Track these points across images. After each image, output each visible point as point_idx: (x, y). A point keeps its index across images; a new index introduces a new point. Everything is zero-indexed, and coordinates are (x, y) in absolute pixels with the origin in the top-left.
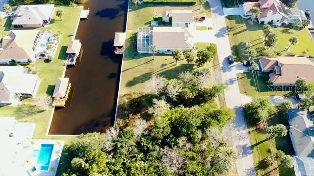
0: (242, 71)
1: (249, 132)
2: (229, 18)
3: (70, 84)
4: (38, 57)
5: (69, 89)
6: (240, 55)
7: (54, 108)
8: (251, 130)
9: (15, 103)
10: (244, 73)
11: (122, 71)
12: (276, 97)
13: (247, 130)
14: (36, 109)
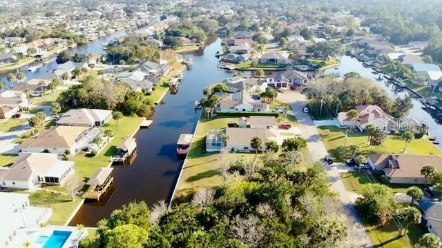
0: (346, 171)
1: (367, 231)
2: (322, 128)
3: (112, 178)
4: (79, 152)
5: (109, 183)
6: (341, 157)
7: (83, 200)
8: (370, 228)
9: (34, 188)
10: (349, 172)
11: (183, 167)
12: (398, 194)
13: (364, 229)
14: (60, 198)
